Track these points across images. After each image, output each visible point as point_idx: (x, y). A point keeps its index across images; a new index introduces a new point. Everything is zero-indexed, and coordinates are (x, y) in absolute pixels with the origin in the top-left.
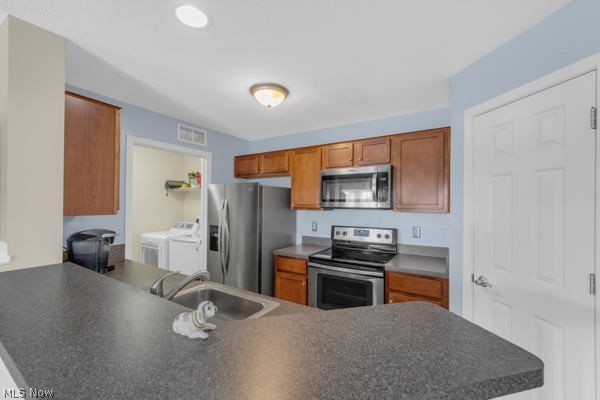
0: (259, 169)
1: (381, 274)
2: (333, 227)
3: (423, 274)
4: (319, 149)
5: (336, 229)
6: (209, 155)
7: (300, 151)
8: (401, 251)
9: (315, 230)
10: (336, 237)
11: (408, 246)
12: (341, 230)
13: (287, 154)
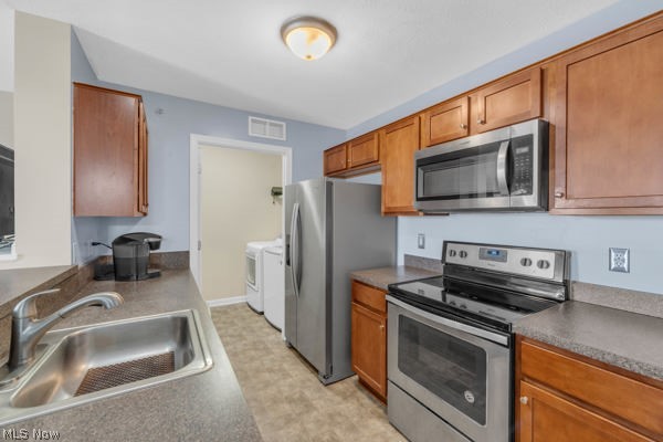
0: (347, 163)
1: (503, 339)
2: (445, 243)
3: (608, 359)
4: (416, 120)
5: (449, 246)
6: (290, 151)
7: (391, 128)
8: (577, 296)
9: (422, 247)
10: (449, 260)
11: (593, 288)
12: (458, 248)
13: (376, 136)
